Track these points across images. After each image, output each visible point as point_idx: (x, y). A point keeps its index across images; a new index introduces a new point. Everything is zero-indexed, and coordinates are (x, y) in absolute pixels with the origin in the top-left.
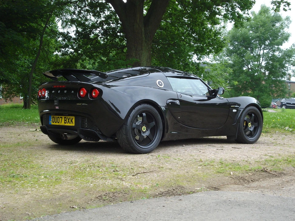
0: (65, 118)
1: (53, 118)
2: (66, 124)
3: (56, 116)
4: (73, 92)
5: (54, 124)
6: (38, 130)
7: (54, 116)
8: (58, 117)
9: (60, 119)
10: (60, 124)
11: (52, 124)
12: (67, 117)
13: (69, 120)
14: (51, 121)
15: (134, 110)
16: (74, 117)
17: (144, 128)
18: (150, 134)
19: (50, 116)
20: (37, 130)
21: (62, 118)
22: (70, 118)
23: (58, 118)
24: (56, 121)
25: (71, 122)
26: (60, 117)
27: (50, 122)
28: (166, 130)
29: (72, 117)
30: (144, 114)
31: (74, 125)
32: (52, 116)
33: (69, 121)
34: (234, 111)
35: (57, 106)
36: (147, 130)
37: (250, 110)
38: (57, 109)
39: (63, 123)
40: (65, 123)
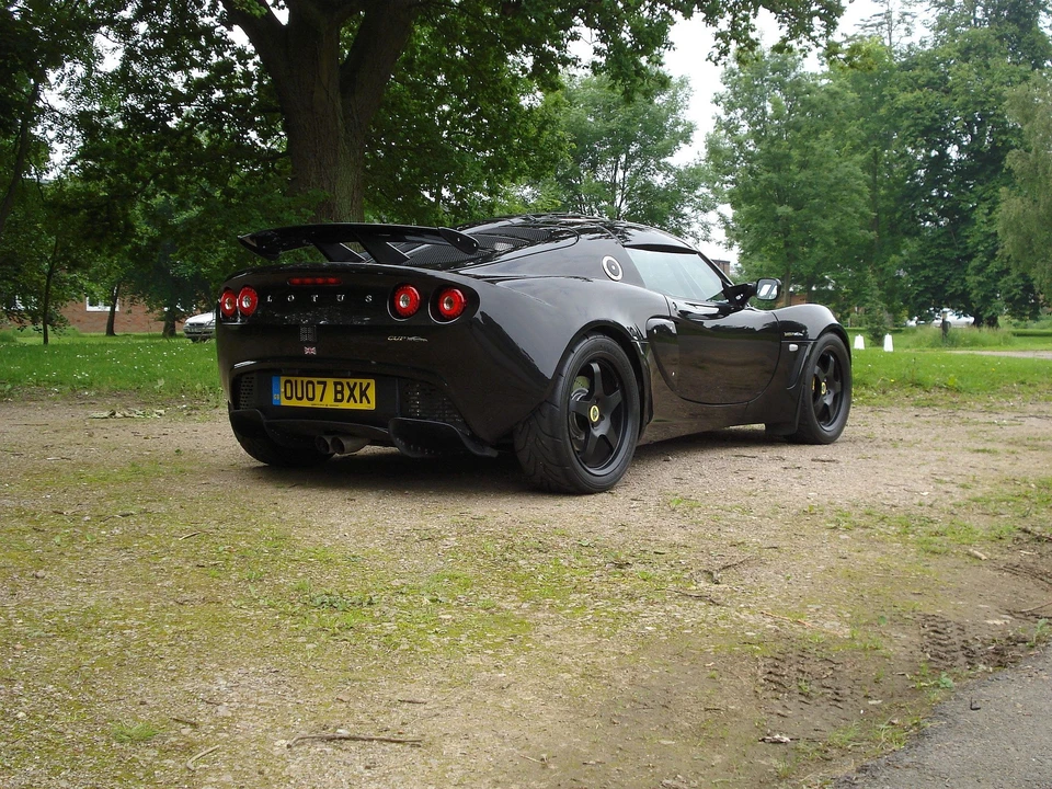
0: (336, 384)
1: (289, 385)
2: (344, 405)
3: (299, 379)
4: (369, 298)
5: (294, 403)
6: (117, 415)
7: (293, 379)
8: (309, 382)
9: (319, 389)
10: (317, 403)
11: (285, 402)
12: (344, 381)
13: (352, 390)
14: (279, 392)
15: (573, 355)
16: (372, 382)
17: (594, 413)
18: (609, 431)
19: (274, 378)
20: (114, 414)
21: (325, 384)
22: (355, 384)
23: (310, 386)
24: (299, 395)
25: (364, 398)
26: (315, 380)
27: (275, 397)
28: (646, 416)
29: (365, 382)
30: (596, 367)
31: (372, 406)
32: (283, 379)
33: (352, 395)
34: (793, 347)
35: (310, 344)
36: (601, 417)
37: (826, 344)
38: (310, 357)
39: (329, 402)
40: (336, 400)
